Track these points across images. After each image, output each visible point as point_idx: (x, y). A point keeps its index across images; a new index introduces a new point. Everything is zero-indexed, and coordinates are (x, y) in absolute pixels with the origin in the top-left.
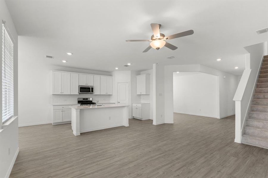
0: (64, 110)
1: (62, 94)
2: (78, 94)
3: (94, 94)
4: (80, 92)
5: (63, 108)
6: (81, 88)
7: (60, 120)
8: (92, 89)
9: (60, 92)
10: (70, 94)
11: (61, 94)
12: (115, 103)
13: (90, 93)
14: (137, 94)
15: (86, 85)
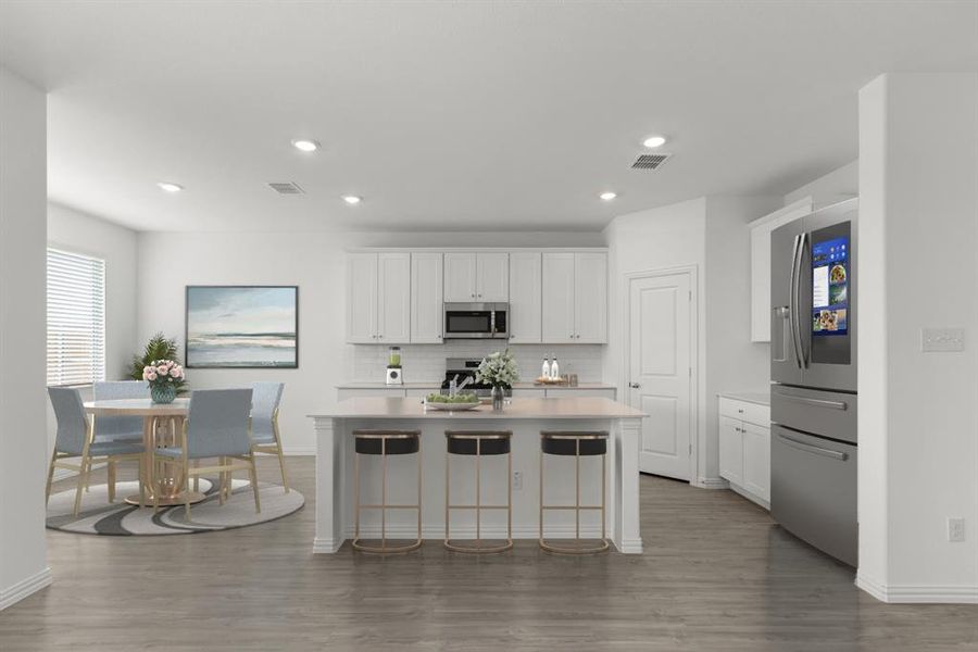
1: (380, 341)
2: (440, 341)
3: (510, 341)
4: (448, 331)
6: (450, 315)
8: (501, 316)
9: (370, 336)
10: (408, 342)
11: (375, 341)
12: (615, 389)
13: (490, 335)
14: (753, 340)
15: (473, 300)
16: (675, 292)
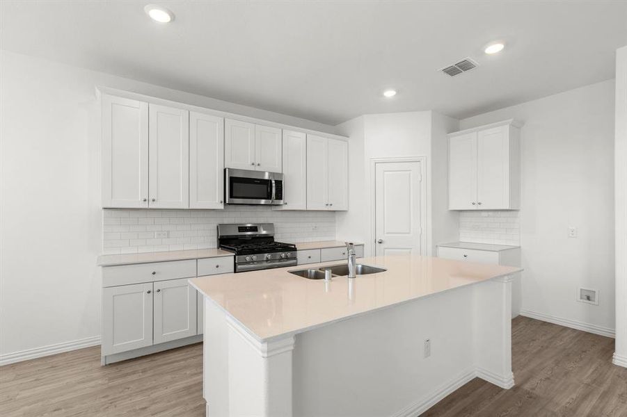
0: (157, 287)
1: (152, 206)
2: (221, 207)
3: (285, 208)
4: (231, 196)
5: (156, 278)
6: (233, 180)
7: (139, 341)
8: (279, 184)
9: (140, 199)
10: (186, 207)
11: (145, 206)
12: (363, 245)
13: (270, 202)
14: (450, 209)
15: (252, 168)
16: (410, 174)
